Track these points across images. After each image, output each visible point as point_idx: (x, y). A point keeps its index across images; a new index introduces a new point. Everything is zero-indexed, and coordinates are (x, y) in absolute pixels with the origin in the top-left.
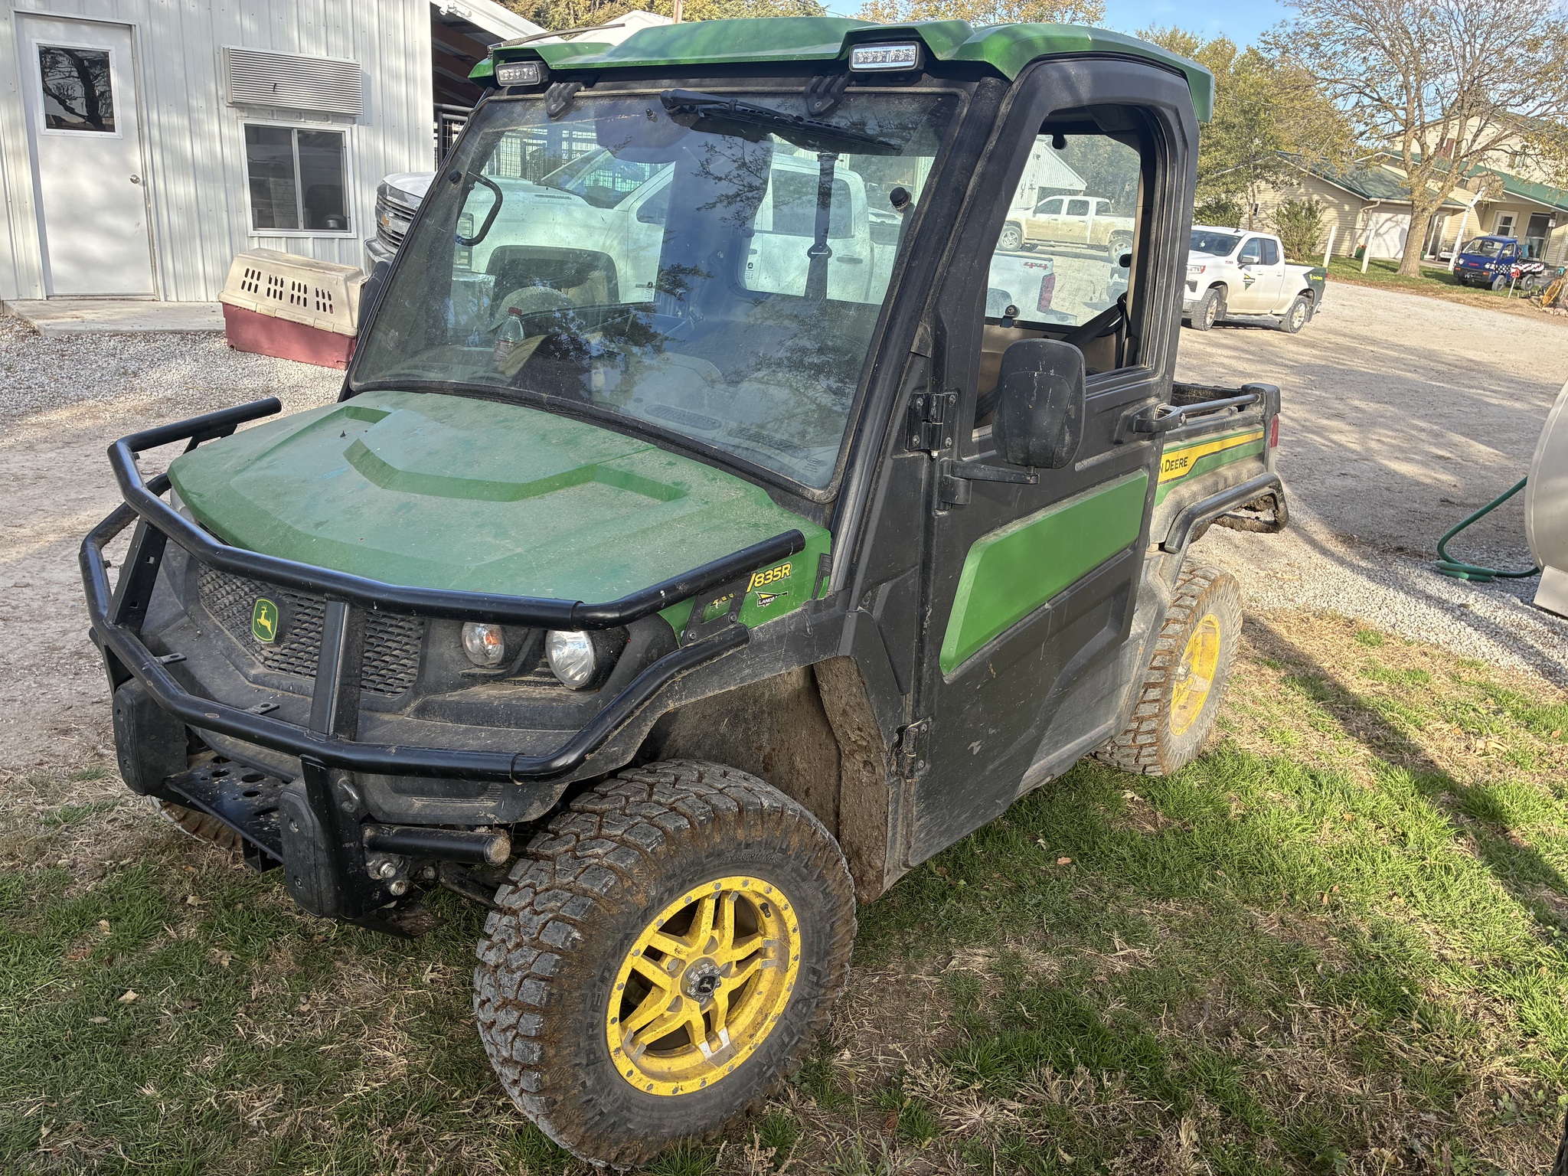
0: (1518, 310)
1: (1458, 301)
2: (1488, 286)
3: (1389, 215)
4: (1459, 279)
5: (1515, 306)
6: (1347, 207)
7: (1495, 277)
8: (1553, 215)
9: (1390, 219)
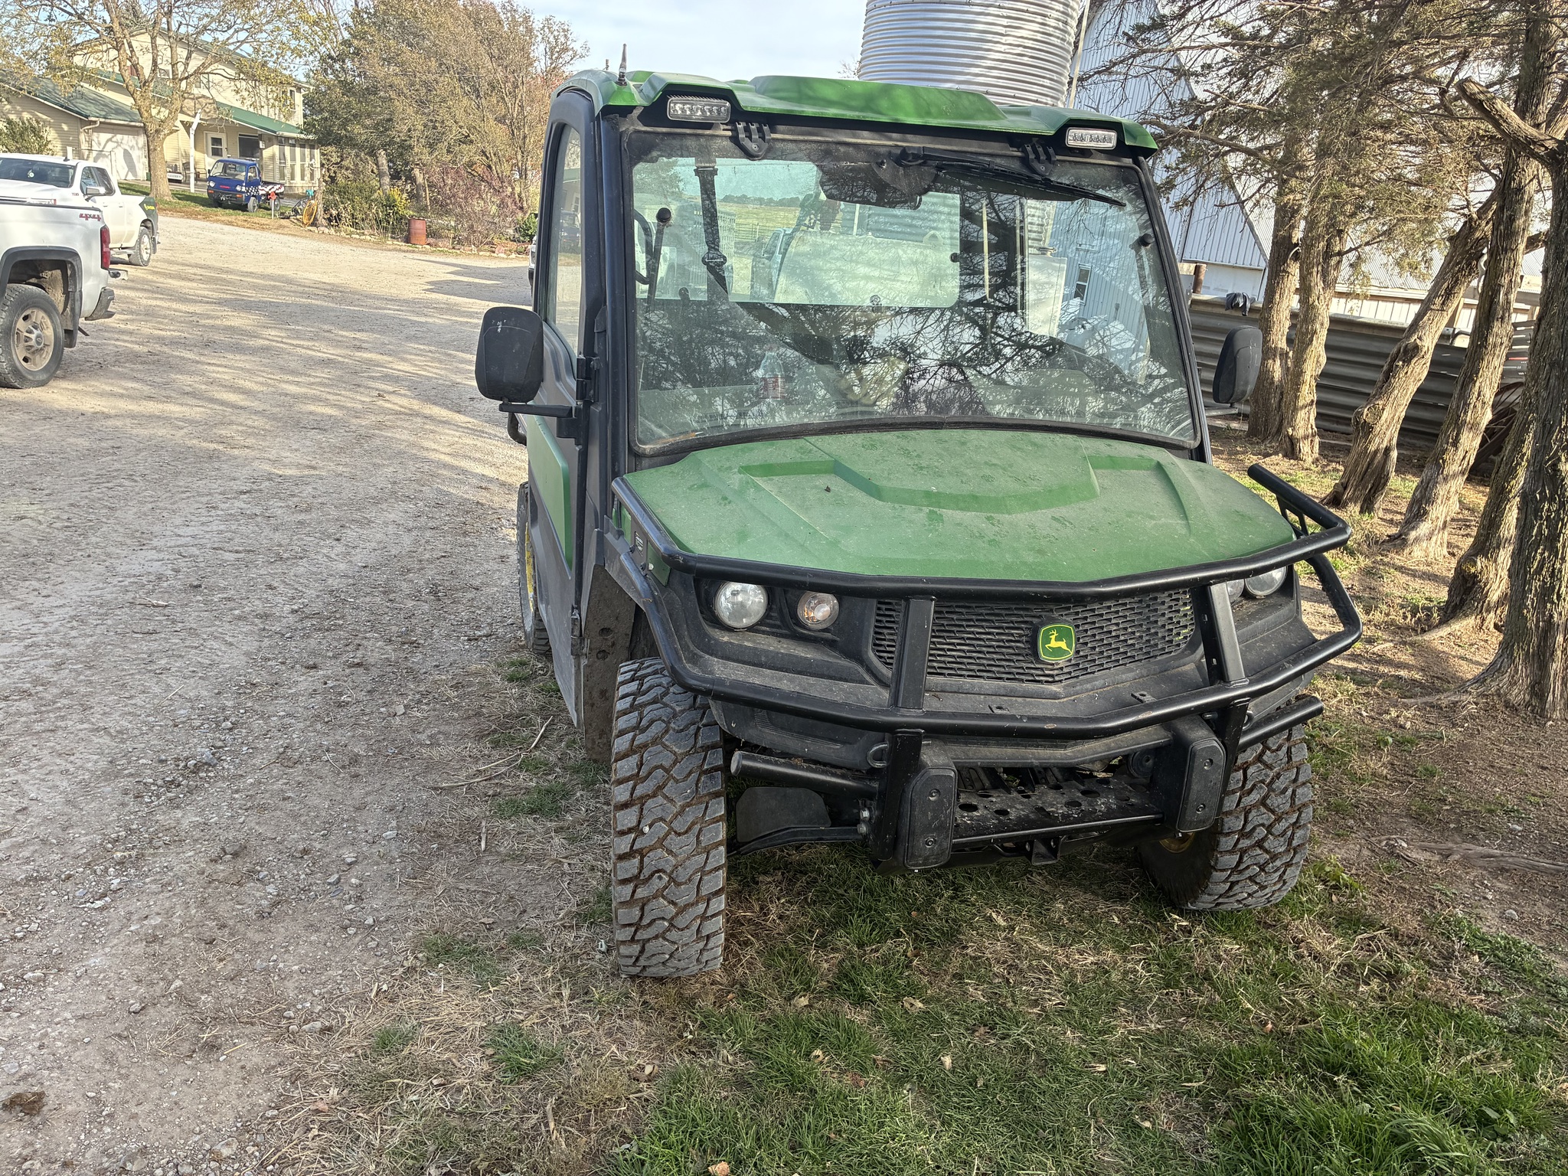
0: (286, 231)
1: (230, 223)
2: (243, 208)
3: (109, 136)
4: (215, 202)
5: (281, 226)
6: (65, 127)
7: (248, 198)
8: (261, 137)
9: (110, 140)
